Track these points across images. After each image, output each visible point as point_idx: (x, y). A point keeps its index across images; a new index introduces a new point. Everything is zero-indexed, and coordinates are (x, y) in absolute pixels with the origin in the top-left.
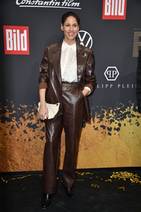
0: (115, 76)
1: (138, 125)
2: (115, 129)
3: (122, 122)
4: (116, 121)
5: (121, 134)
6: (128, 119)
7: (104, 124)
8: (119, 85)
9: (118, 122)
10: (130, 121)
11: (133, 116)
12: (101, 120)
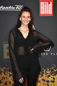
2: (51, 81)
3: (55, 77)
4: (51, 76)
5: (55, 85)
7: (44, 78)
8: (52, 54)
9: (53, 77)
12: (42, 76)
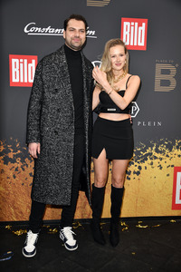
0: (135, 112)
1: (161, 168)
2: (134, 173)
3: (143, 165)
4: (136, 163)
5: (141, 179)
6: (149, 161)
8: (139, 123)
9: (138, 165)
10: (152, 164)
11: (156, 158)
